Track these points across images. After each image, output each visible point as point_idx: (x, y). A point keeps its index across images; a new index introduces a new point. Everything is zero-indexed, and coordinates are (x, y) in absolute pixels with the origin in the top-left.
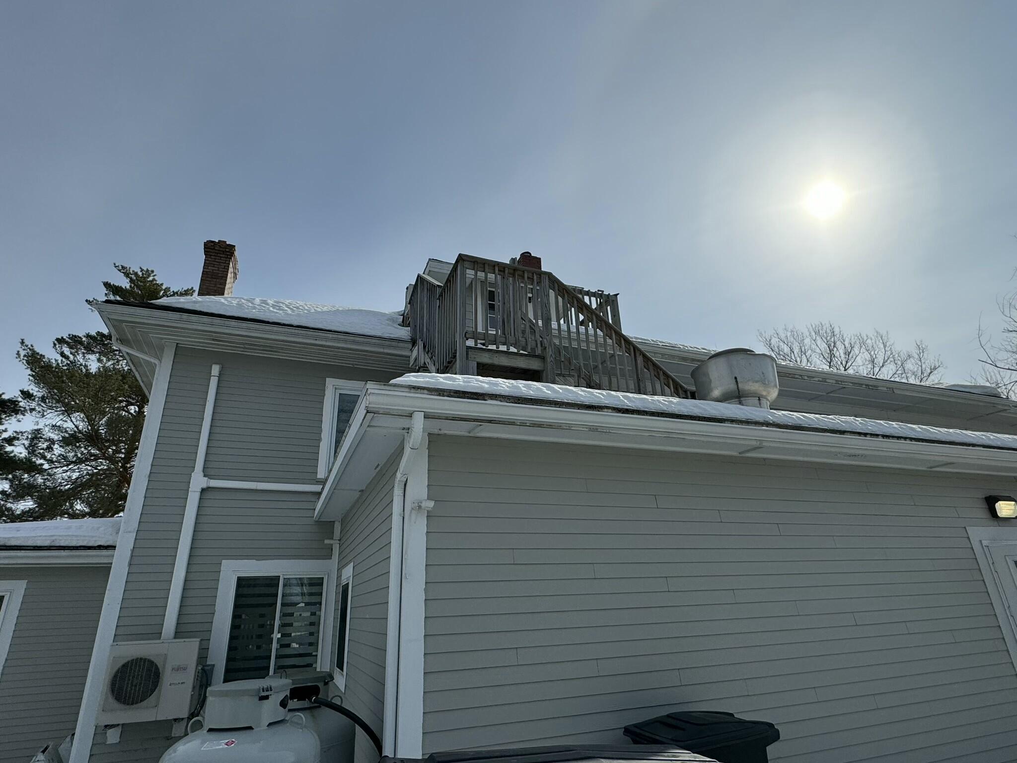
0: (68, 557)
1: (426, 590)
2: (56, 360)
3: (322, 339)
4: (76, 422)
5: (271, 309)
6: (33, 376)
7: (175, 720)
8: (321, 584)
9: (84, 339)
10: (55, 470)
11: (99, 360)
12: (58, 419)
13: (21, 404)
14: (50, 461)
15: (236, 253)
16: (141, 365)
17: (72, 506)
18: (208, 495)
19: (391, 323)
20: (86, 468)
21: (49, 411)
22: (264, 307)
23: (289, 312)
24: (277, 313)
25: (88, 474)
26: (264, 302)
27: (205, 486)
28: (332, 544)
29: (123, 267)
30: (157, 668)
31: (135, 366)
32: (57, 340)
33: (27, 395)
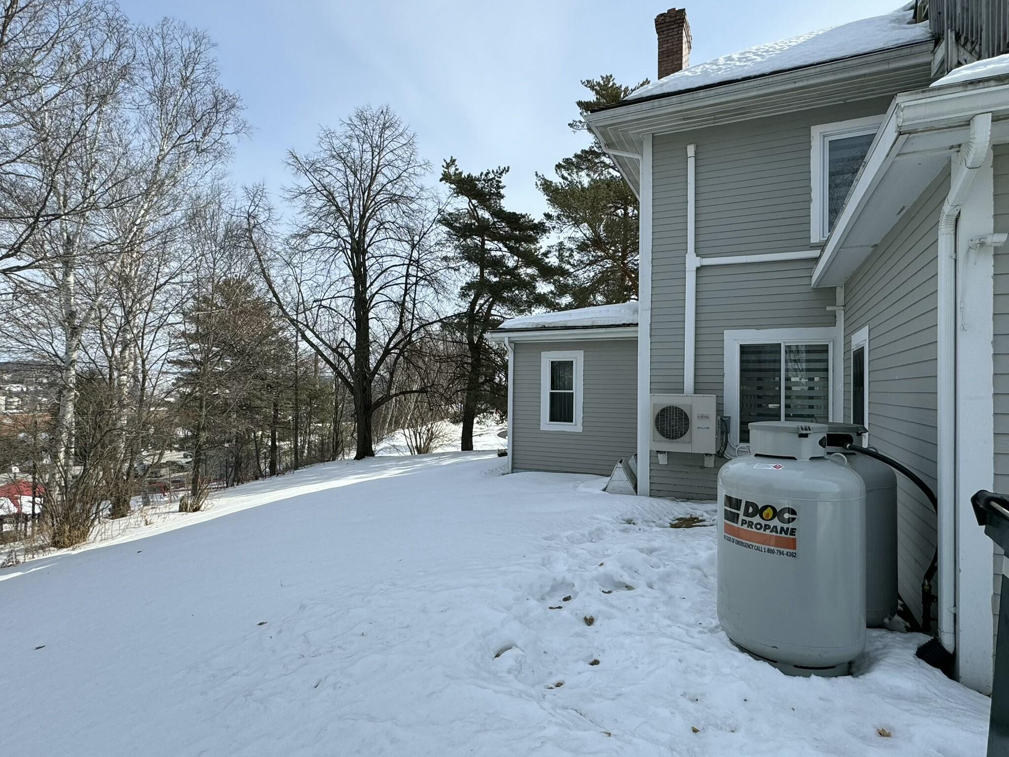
0: (604, 333)
1: (994, 343)
2: (560, 183)
3: (801, 79)
4: (583, 232)
5: (738, 64)
6: (549, 200)
7: (707, 454)
8: (827, 351)
9: (574, 160)
10: (578, 273)
11: (588, 175)
12: (571, 231)
13: (546, 225)
14: (573, 266)
15: (687, 18)
16: (626, 164)
17: (595, 299)
18: (703, 273)
19: (896, 25)
20: (597, 268)
21: (564, 226)
22: (730, 64)
23: (759, 59)
24: (745, 66)
25: (600, 273)
26: (730, 59)
27: (699, 265)
28: (835, 311)
29: (588, 81)
30: (686, 415)
31: (621, 167)
32: (557, 165)
33: (548, 216)
